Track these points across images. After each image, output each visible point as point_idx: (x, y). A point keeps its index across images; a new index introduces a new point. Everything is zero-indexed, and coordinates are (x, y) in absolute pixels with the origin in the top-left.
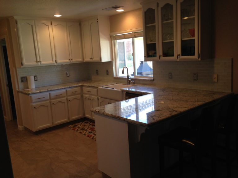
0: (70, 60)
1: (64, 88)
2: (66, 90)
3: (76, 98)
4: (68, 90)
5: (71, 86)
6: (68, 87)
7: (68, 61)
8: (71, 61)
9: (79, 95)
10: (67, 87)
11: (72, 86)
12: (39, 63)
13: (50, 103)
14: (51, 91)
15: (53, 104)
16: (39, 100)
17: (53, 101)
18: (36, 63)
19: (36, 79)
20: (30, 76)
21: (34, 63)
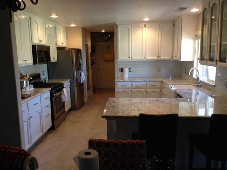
0: (157, 57)
1: (144, 81)
2: (147, 83)
3: (155, 92)
4: (148, 83)
5: (151, 80)
6: (149, 80)
7: (156, 58)
8: (159, 58)
9: (159, 89)
10: (147, 80)
11: (153, 80)
12: (130, 58)
13: (131, 91)
14: (132, 81)
15: (133, 92)
16: (123, 87)
17: (133, 90)
18: (128, 58)
19: (130, 71)
20: (126, 68)
21: (127, 58)
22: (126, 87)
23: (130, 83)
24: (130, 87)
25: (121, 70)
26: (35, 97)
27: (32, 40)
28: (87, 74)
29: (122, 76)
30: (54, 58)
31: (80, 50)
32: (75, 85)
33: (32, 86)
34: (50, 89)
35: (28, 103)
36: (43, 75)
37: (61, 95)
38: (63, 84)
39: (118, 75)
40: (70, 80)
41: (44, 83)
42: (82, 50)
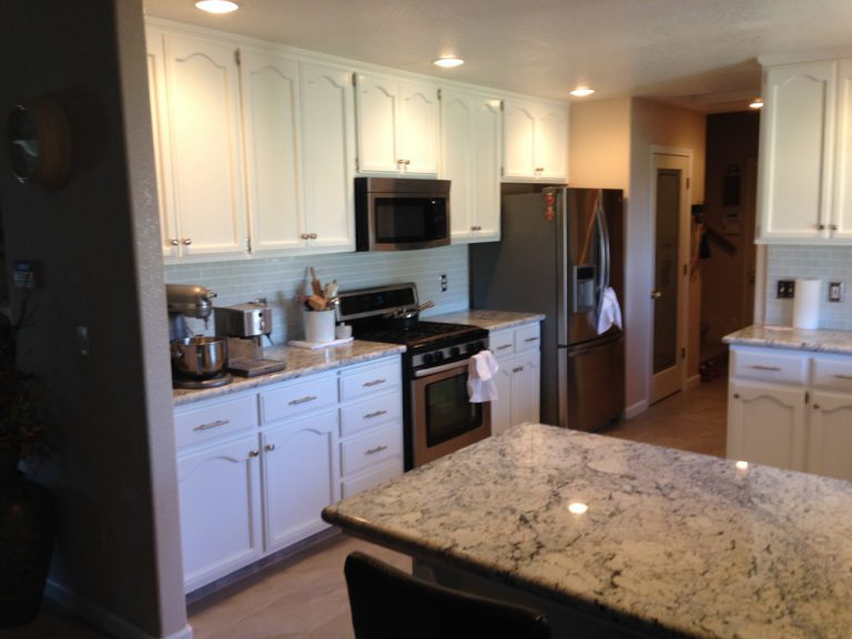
12: (826, 233)
13: (807, 398)
14: (816, 351)
15: (816, 407)
16: (760, 372)
17: (817, 395)
18: (814, 232)
19: (835, 296)
20: (809, 279)
21: (804, 232)
22: (776, 375)
23: (804, 358)
24: (803, 375)
25: (786, 290)
26: (297, 377)
27: (357, 160)
28: (653, 297)
29: (788, 320)
30: (474, 229)
31: (619, 193)
32: (560, 343)
33: (348, 329)
34: (403, 348)
35: (258, 396)
36: (444, 290)
37: (465, 375)
38: (485, 333)
39: (768, 315)
40: (543, 317)
41: (408, 323)
42: (627, 194)
